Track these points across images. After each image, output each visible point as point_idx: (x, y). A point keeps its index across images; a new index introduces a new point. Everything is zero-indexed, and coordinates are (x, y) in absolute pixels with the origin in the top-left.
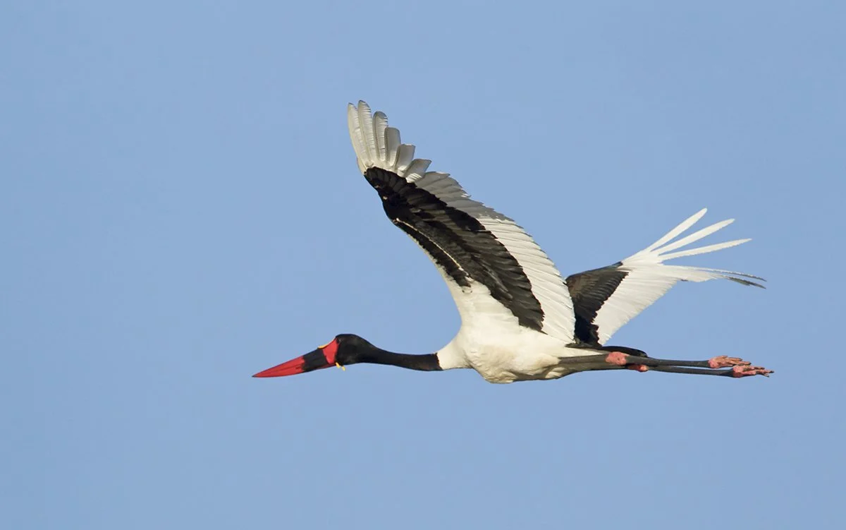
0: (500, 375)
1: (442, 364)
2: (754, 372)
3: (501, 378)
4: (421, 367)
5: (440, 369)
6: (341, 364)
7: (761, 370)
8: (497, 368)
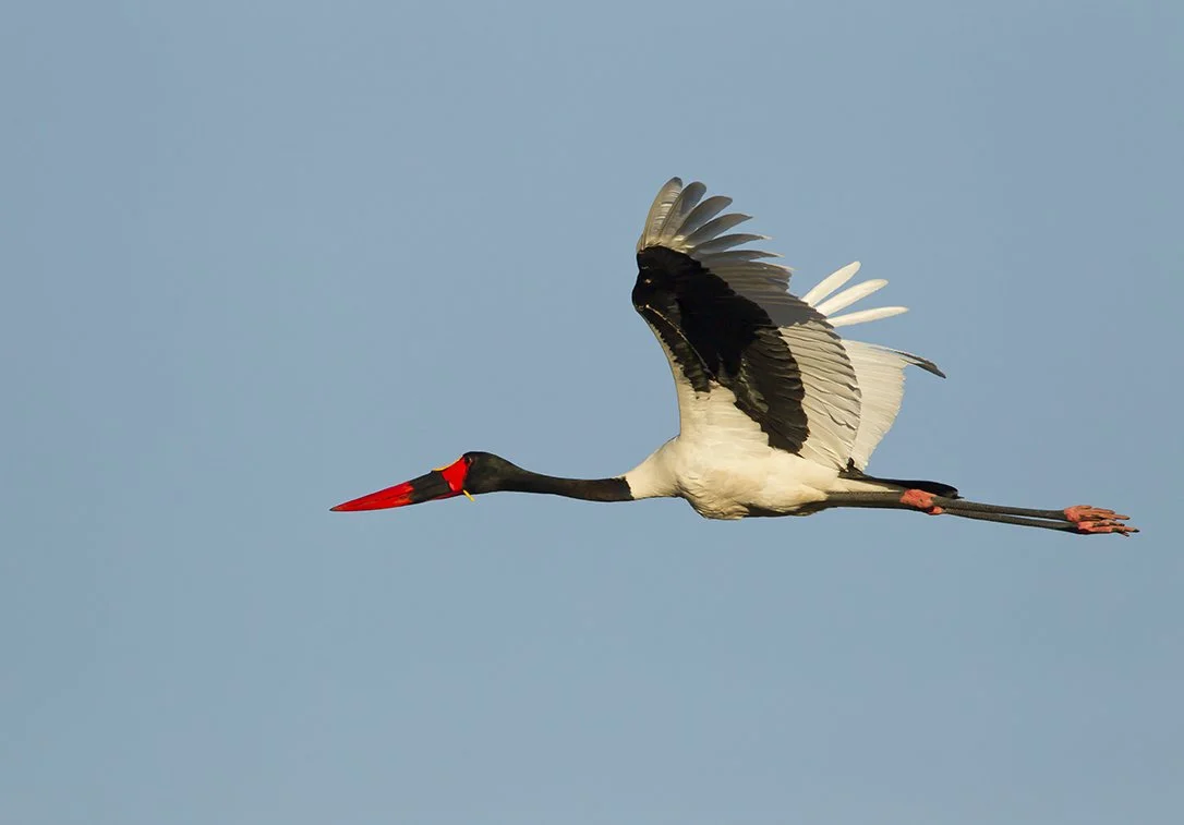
0: (730, 509)
1: (634, 492)
2: (1110, 529)
3: (730, 514)
4: (600, 496)
5: (632, 499)
6: (472, 492)
7: (1120, 528)
8: (726, 501)
